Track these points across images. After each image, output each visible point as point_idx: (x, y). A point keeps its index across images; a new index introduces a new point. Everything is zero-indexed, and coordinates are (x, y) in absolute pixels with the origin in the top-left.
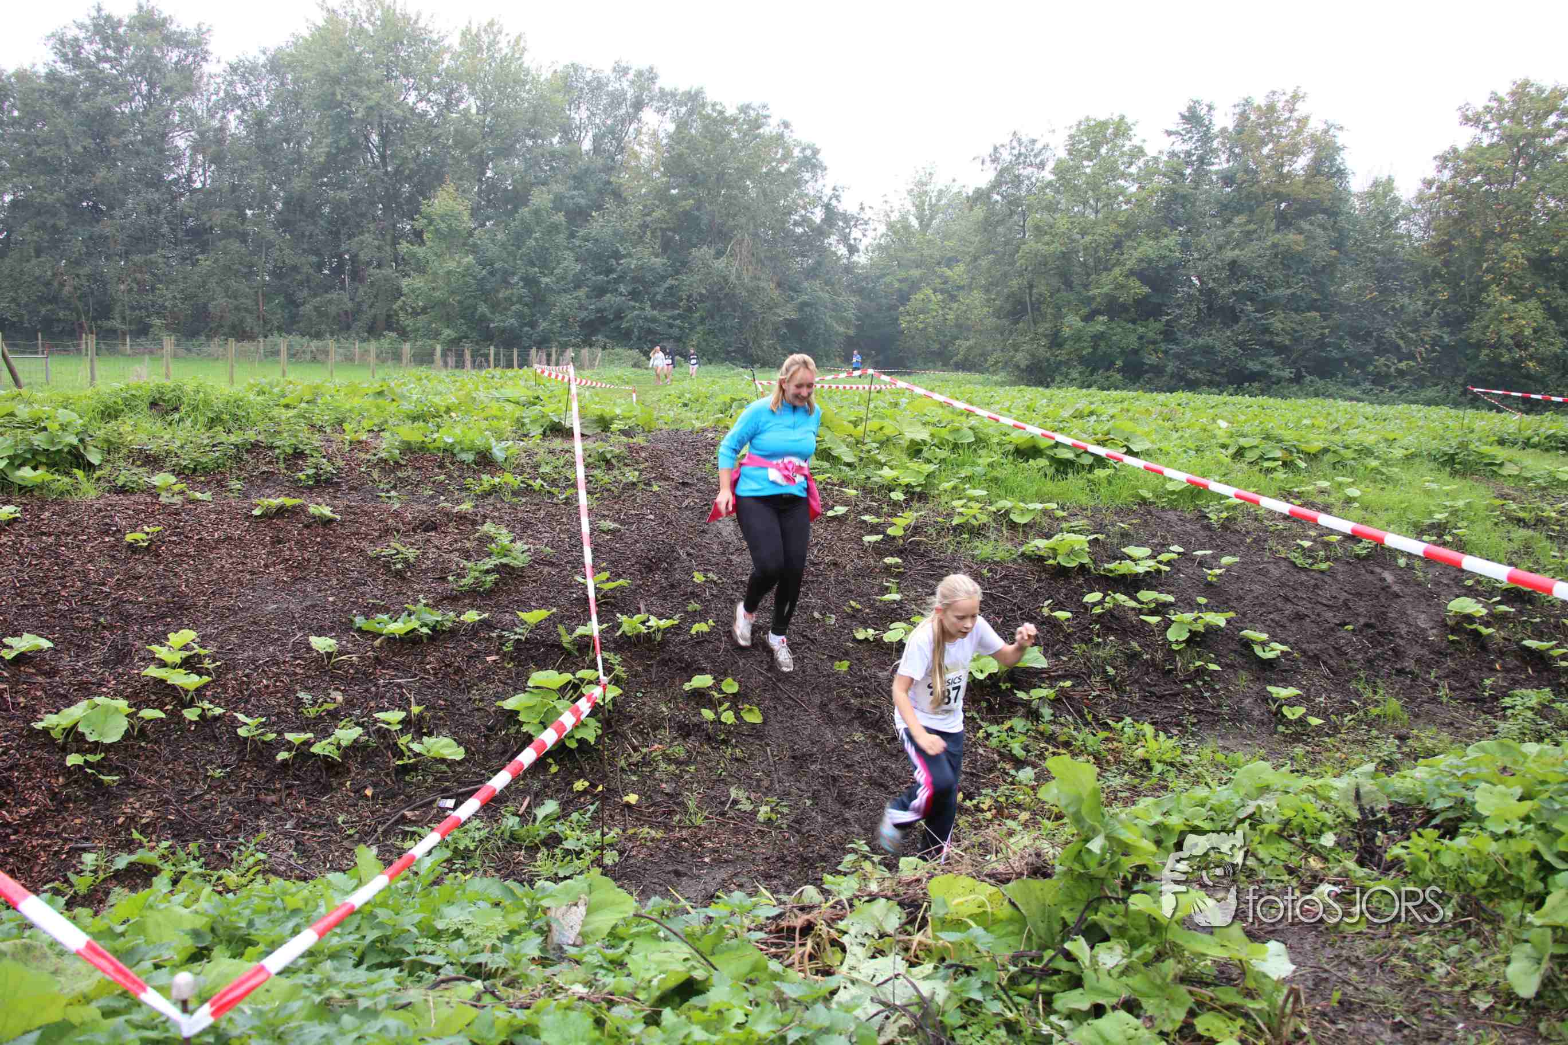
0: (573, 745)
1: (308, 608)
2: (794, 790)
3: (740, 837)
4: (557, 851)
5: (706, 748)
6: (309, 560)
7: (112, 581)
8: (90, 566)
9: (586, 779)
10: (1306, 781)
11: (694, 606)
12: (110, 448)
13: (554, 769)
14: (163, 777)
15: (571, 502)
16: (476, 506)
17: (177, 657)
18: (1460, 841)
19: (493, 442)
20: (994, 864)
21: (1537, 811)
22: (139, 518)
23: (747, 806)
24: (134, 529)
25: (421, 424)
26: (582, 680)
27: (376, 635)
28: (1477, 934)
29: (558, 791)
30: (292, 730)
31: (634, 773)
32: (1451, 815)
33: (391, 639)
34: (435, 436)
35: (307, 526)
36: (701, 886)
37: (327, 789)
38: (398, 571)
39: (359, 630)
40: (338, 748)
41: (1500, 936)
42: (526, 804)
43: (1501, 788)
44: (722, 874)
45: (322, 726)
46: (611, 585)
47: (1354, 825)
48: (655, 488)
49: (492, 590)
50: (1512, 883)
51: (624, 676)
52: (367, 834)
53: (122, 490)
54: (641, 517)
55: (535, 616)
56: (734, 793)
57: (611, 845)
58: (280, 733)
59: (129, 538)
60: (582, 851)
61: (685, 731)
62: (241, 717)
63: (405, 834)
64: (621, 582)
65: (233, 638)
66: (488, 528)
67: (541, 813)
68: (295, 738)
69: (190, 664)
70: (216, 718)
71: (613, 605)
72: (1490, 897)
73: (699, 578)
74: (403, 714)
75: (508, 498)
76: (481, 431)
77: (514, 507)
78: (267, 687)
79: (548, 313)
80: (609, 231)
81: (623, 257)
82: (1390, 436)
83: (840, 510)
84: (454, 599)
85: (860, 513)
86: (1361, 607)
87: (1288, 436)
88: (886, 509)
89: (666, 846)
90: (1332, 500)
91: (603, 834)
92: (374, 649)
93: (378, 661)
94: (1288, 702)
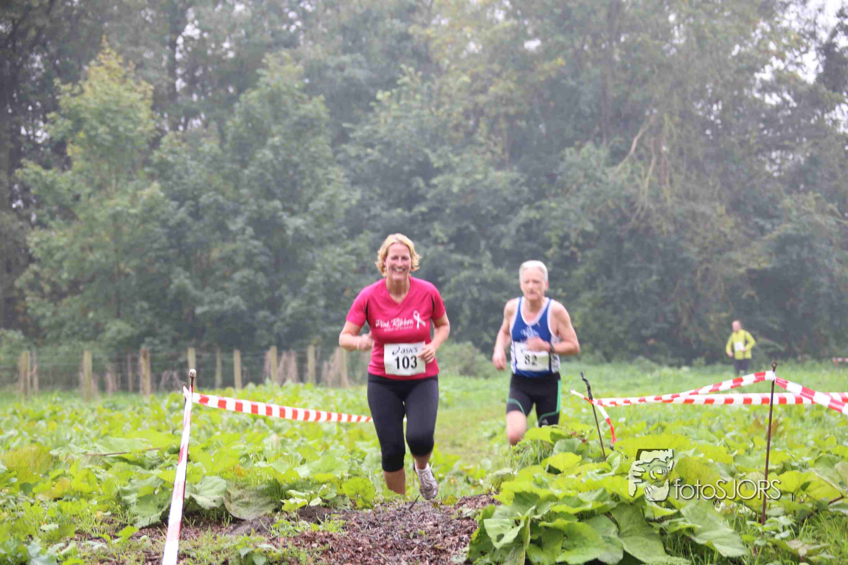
79: (302, 282)
80: (411, 125)
81: (438, 171)
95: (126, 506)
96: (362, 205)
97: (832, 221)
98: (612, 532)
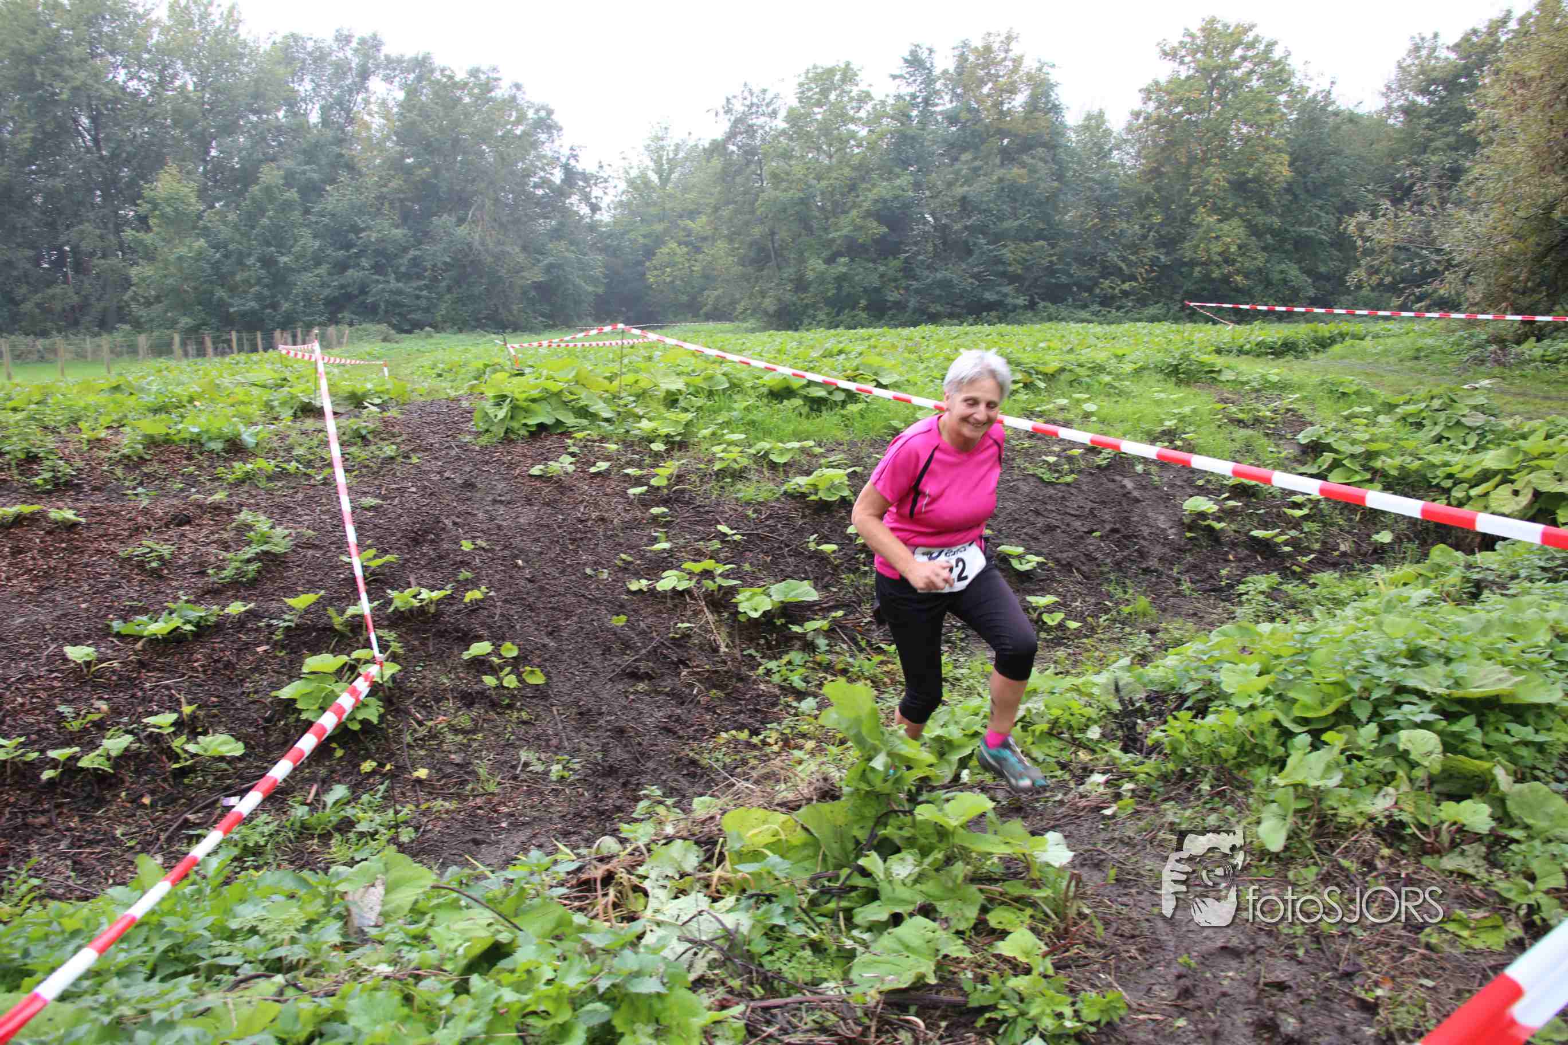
0: (356, 727)
1: (59, 618)
2: (584, 746)
3: (536, 799)
4: (351, 835)
5: (492, 715)
6: (55, 568)
9: (373, 760)
10: (1069, 681)
11: (465, 574)
13: (339, 753)
15: (328, 482)
16: (230, 495)
18: (1210, 718)
19: (241, 428)
20: (784, 793)
21: (1274, 683)
23: (539, 768)
25: (164, 416)
26: (358, 660)
27: (137, 638)
28: (1232, 801)
29: (345, 775)
30: (55, 747)
31: (422, 748)
32: (1201, 696)
33: (153, 641)
34: (180, 426)
35: (49, 533)
36: (500, 852)
37: (100, 802)
38: (154, 571)
39: (118, 635)
40: (109, 758)
41: (1251, 801)
42: (313, 791)
43: (1242, 666)
44: (523, 836)
45: (89, 739)
46: (379, 562)
47: (1116, 716)
48: (415, 460)
49: (255, 580)
50: (1258, 751)
51: (401, 651)
52: (150, 843)
55: (302, 601)
56: (524, 755)
57: (405, 822)
58: (42, 751)
60: (376, 832)
61: (468, 700)
63: (190, 839)
64: (388, 558)
66: (245, 516)
67: (330, 799)
68: (59, 754)
71: (382, 581)
72: (1240, 766)
73: (467, 546)
74: (174, 716)
75: (263, 483)
76: (228, 419)
77: (270, 492)
78: (22, 705)
79: (289, 293)
80: (345, 203)
81: (363, 230)
82: (1120, 353)
83: (603, 466)
84: (216, 593)
85: (622, 467)
86: (1106, 514)
87: (1028, 358)
88: (648, 461)
89: (461, 816)
90: (1071, 416)
91: (397, 812)
92: (136, 653)
93: (142, 664)
94: (1050, 610)
95: (272, 408)
96: (321, 249)
97: (572, 256)
98: (549, 408)
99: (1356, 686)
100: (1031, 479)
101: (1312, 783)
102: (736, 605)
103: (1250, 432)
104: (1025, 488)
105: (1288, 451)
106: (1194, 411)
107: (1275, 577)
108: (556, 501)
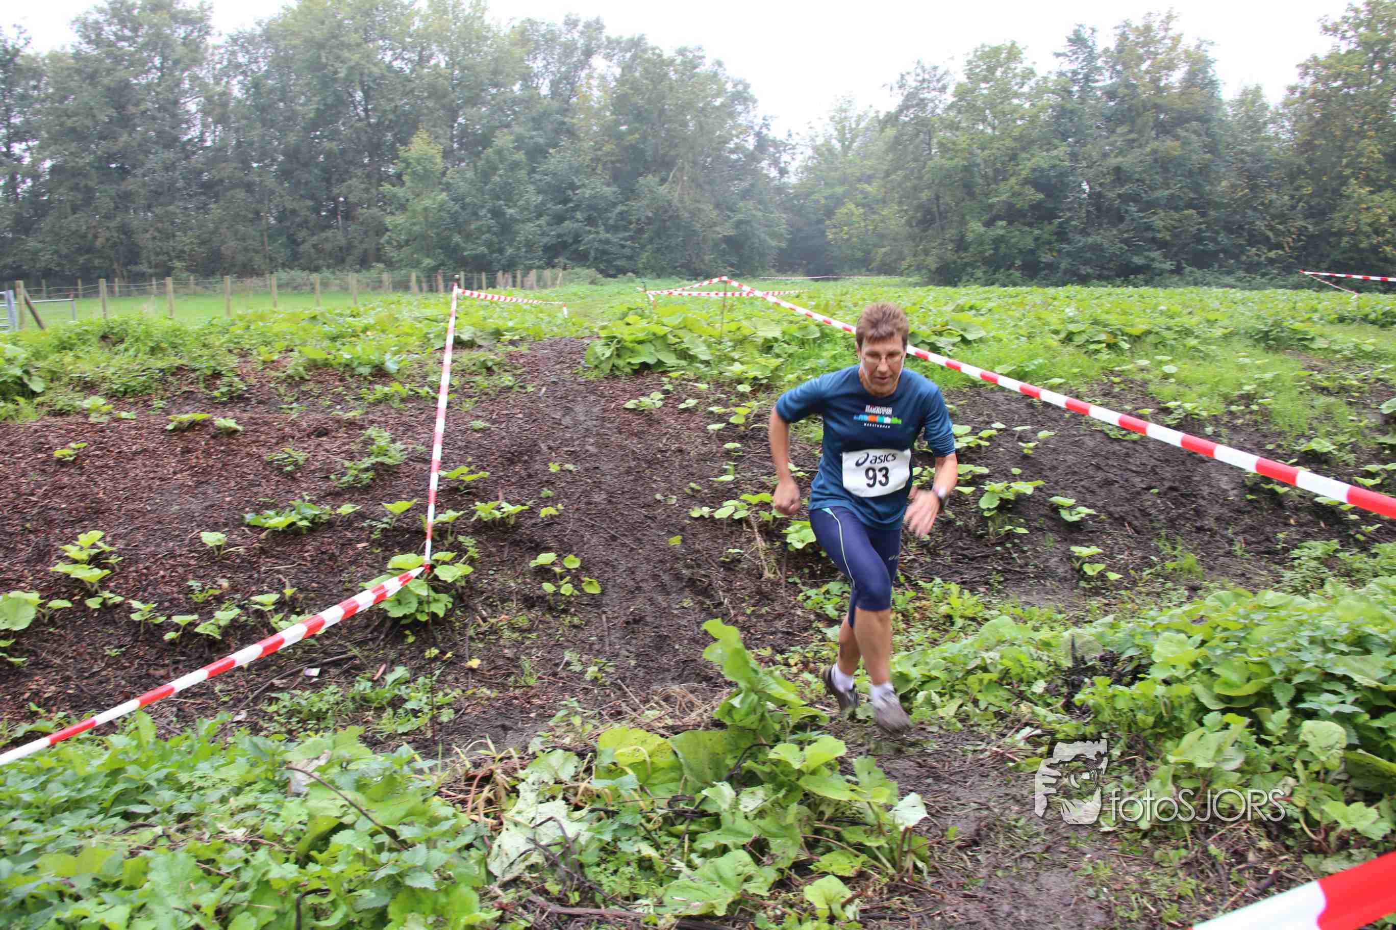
0: (423, 618)
1: (207, 508)
2: (622, 652)
3: (567, 694)
4: (401, 711)
5: (548, 617)
6: (212, 467)
7: (40, 492)
8: (23, 480)
9: (437, 646)
11: (546, 492)
12: (54, 377)
13: (411, 639)
14: (67, 657)
16: (366, 413)
17: (84, 556)
19: (390, 355)
21: (1207, 657)
22: (69, 435)
23: (577, 668)
24: (64, 445)
27: (263, 529)
29: (410, 659)
30: (180, 613)
31: (482, 640)
32: (1144, 662)
33: (275, 532)
34: (339, 353)
35: (214, 437)
36: (522, 738)
38: (290, 473)
39: (248, 525)
40: (219, 627)
42: (382, 670)
45: (206, 610)
46: (474, 477)
47: (1064, 673)
48: (528, 391)
49: (368, 486)
50: (1175, 724)
51: (476, 556)
52: (240, 701)
53: (61, 413)
54: (510, 417)
55: (399, 507)
56: (568, 656)
57: (450, 704)
58: (169, 617)
59: (58, 454)
60: (421, 710)
61: (530, 602)
62: (136, 604)
63: (271, 701)
64: (483, 474)
65: (140, 537)
66: (372, 432)
67: (390, 678)
68: (181, 619)
69: (96, 561)
70: (116, 606)
71: (474, 495)
72: (1158, 737)
73: (554, 468)
74: (278, 596)
75: (396, 404)
77: (400, 412)
78: (163, 577)
79: (513, 240)
80: (565, 165)
81: (578, 187)
82: (1212, 317)
83: (691, 402)
84: (337, 495)
85: (710, 405)
86: (1168, 472)
87: (1115, 320)
88: (734, 400)
89: (497, 704)
90: (1151, 377)
91: (446, 695)
92: (259, 541)
93: (263, 551)
94: (1092, 560)
95: (428, 339)
96: (542, 203)
97: (760, 214)
98: (652, 349)
99: (1277, 669)
100: (1098, 436)
101: (1202, 763)
102: (786, 535)
103: (1332, 399)
104: (1090, 443)
105: (1370, 420)
106: (1277, 378)
107: (1335, 544)
108: (643, 432)
